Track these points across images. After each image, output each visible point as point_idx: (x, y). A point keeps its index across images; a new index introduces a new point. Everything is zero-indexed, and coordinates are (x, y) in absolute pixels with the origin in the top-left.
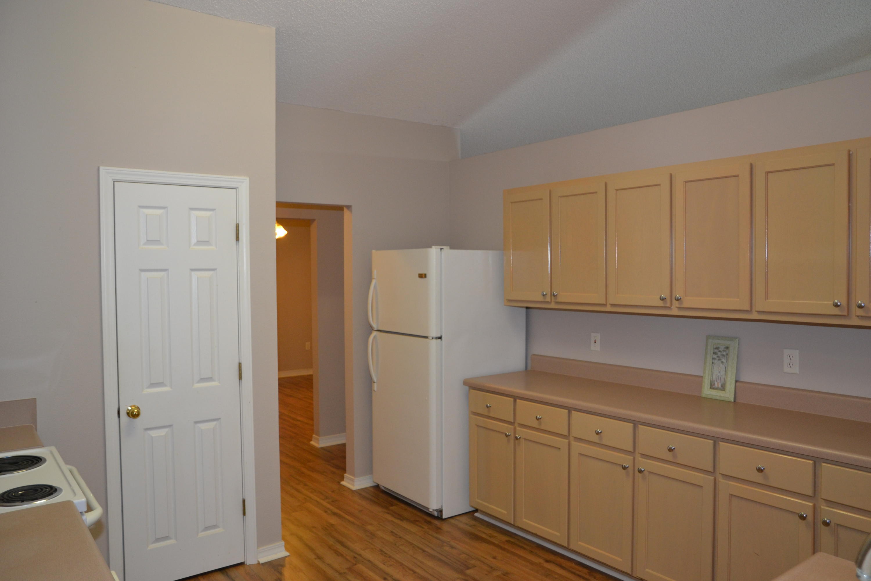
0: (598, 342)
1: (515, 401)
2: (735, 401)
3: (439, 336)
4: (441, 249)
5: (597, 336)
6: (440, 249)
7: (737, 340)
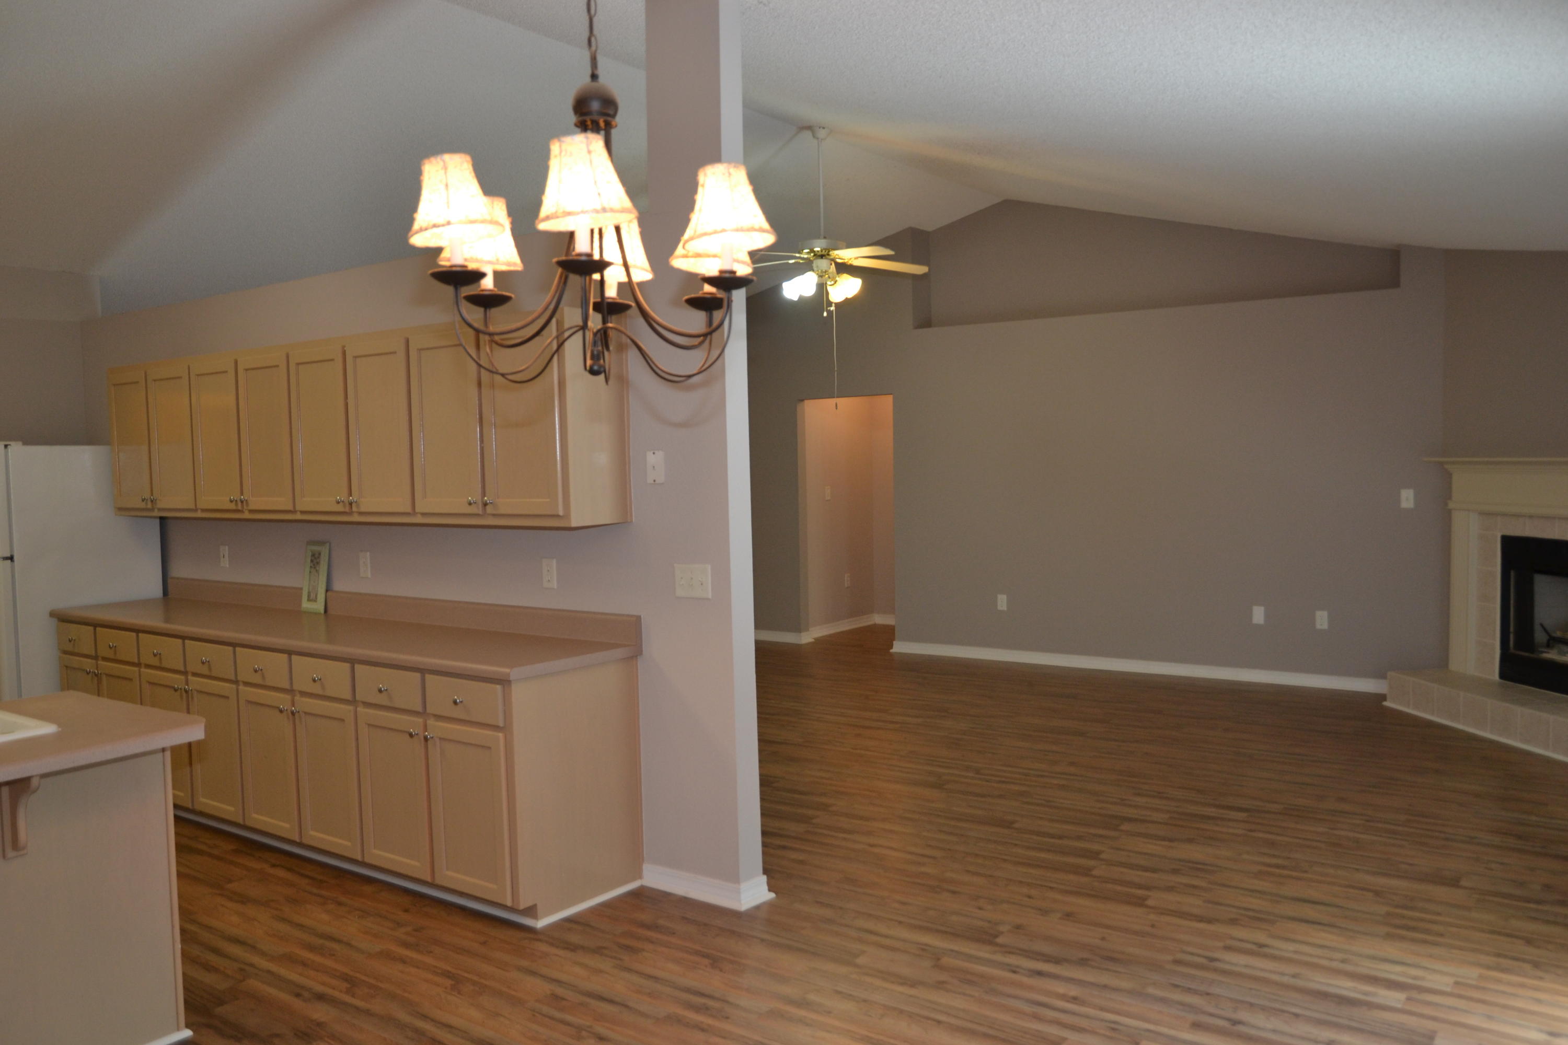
0: (227, 556)
1: (95, 630)
2: (326, 611)
3: (9, 555)
4: (6, 446)
5: (225, 550)
6: (3, 447)
7: (328, 544)
